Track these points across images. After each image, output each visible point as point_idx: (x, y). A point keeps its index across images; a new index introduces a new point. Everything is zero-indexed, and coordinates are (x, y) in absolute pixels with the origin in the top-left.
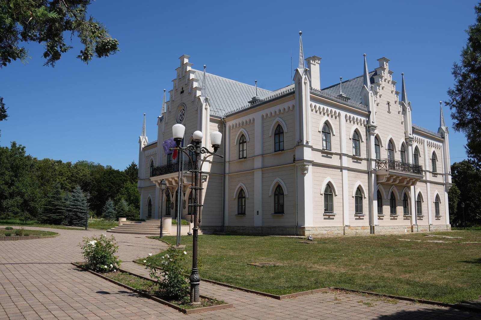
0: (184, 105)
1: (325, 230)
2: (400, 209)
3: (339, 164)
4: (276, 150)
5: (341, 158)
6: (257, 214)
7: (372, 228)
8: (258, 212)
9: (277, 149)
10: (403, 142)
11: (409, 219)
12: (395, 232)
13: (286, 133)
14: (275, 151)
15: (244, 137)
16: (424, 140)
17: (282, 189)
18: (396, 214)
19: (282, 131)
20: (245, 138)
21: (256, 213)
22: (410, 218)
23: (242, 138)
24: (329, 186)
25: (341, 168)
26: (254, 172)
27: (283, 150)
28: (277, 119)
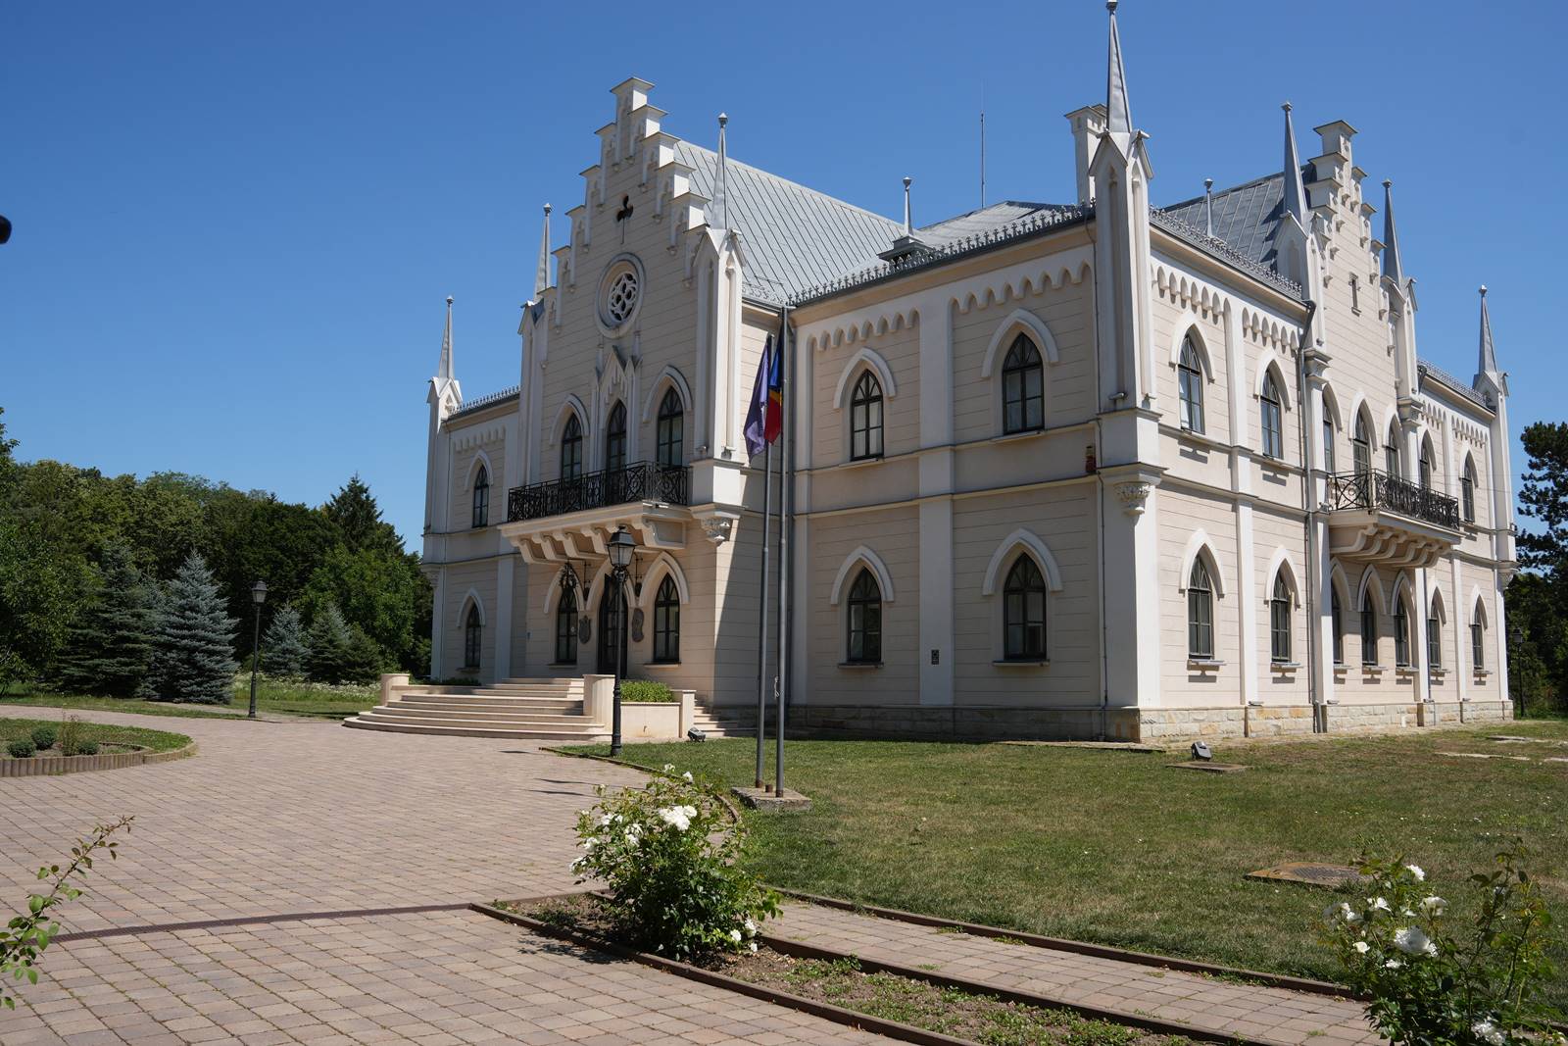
0: (635, 261)
1: (1196, 720)
2: (1386, 646)
3: (1225, 484)
4: (1009, 429)
5: (1232, 464)
6: (933, 663)
7: (1319, 712)
8: (935, 655)
9: (1016, 421)
10: (1395, 416)
11: (1409, 682)
12: (1376, 727)
13: (1053, 365)
14: (1006, 433)
15: (872, 382)
16: (1444, 413)
17: (1036, 569)
18: (1376, 664)
19: (1033, 359)
20: (877, 382)
21: (925, 655)
22: (1412, 677)
23: (863, 384)
24: (1204, 563)
25: (1234, 499)
26: (917, 506)
27: (1041, 428)
28: (1017, 315)
